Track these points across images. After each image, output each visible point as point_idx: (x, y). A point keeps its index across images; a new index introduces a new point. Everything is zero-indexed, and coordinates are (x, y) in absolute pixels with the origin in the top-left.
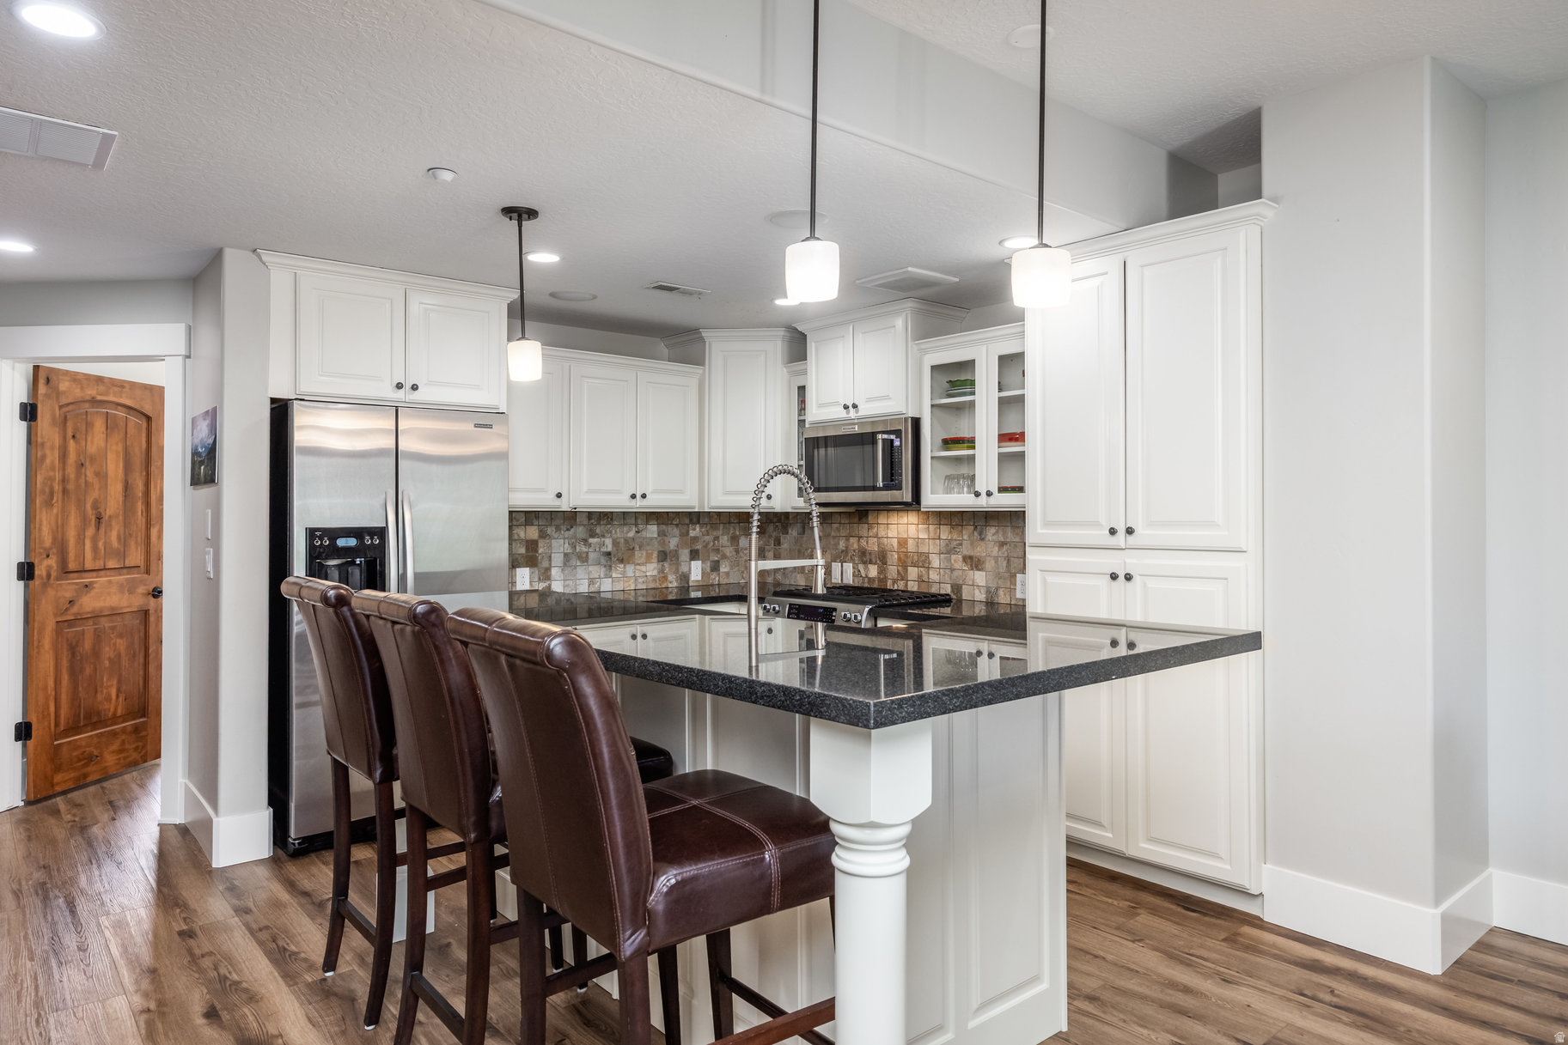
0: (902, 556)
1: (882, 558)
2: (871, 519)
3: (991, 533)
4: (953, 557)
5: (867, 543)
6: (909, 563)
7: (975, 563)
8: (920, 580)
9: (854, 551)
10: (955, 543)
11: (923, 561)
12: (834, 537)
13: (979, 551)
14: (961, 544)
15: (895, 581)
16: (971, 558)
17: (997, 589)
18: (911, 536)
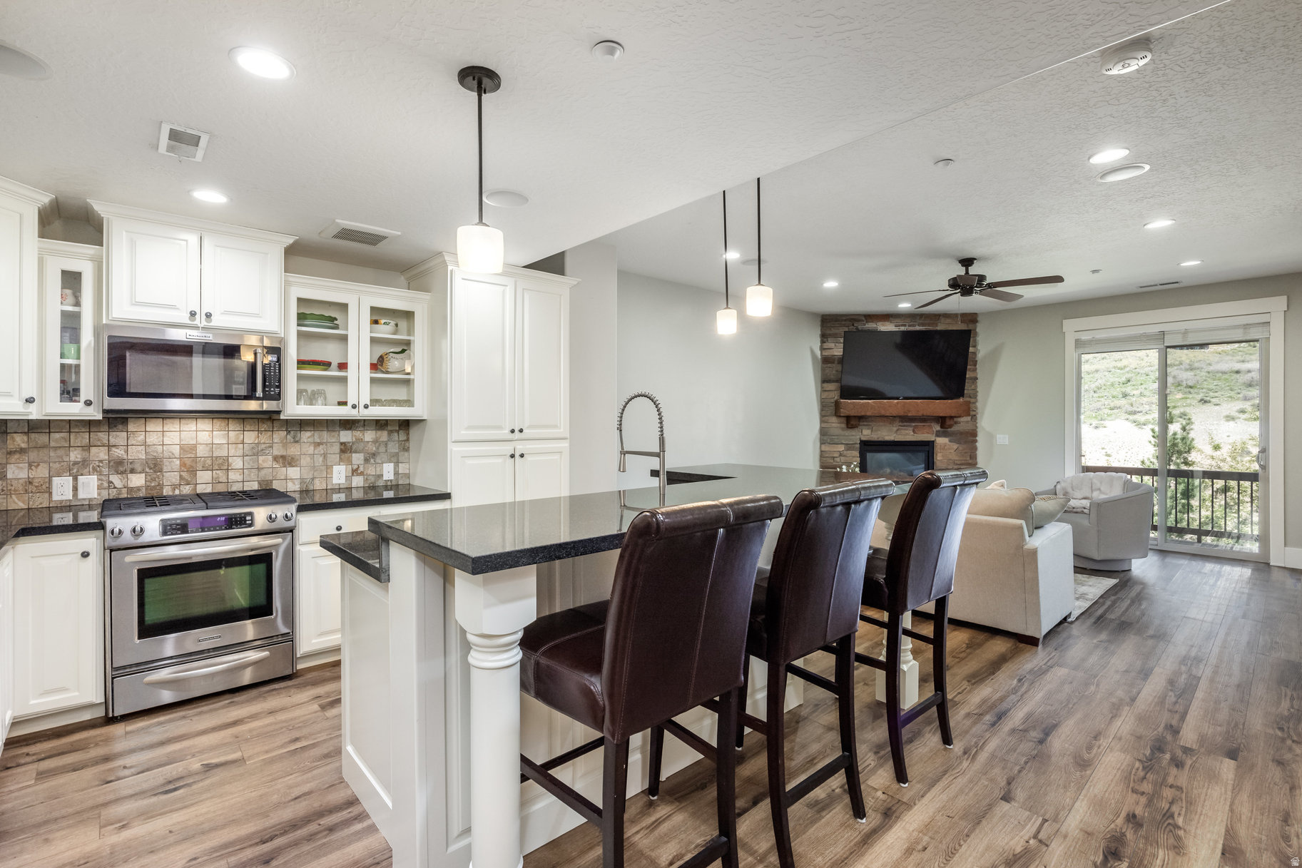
0: (188, 462)
1: (155, 466)
2: (131, 427)
3: (306, 436)
4: (261, 458)
5: (127, 452)
6: (199, 466)
7: (287, 461)
8: (215, 482)
9: (101, 461)
10: (263, 446)
11: (222, 464)
12: (56, 448)
13: (293, 450)
14: (272, 447)
15: (174, 487)
16: (283, 457)
17: (313, 479)
18: (200, 440)
